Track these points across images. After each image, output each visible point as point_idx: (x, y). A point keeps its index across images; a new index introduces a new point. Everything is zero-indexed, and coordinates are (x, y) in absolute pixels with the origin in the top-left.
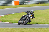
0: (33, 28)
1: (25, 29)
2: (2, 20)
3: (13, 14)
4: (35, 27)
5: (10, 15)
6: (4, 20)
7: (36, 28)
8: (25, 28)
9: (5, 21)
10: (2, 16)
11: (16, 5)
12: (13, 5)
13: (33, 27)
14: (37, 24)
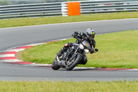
0: (121, 82)
1: (96, 84)
2: (32, 57)
3: (64, 40)
4: (125, 77)
5: (56, 43)
6: (39, 58)
7: (127, 82)
8: (96, 82)
9: (42, 61)
10: (33, 45)
11: (73, 15)
12: (64, 15)
13: (121, 79)
14: (131, 68)
